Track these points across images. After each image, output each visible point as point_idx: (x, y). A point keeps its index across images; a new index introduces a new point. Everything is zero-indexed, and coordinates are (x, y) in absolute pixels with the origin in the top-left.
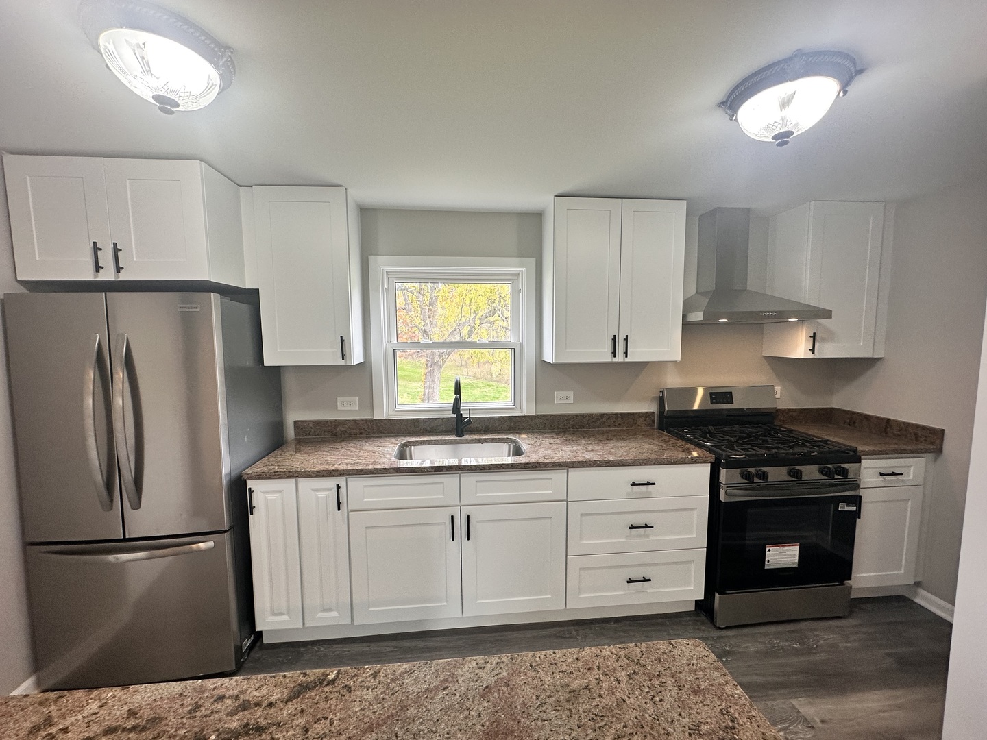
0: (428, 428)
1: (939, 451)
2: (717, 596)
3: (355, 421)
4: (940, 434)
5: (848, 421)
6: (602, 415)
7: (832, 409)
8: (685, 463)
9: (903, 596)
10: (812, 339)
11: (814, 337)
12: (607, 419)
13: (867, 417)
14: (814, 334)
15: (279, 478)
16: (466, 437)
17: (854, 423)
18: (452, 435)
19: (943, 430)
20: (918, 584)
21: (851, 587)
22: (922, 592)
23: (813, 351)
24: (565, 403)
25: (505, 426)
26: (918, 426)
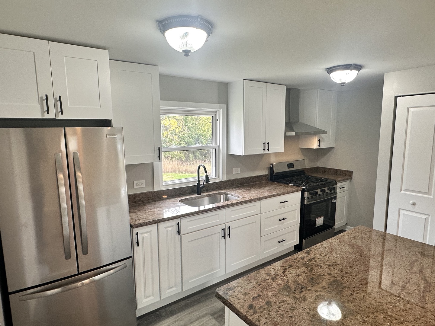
0: (182, 193)
1: (351, 178)
2: (303, 240)
3: (145, 193)
4: (351, 172)
5: (324, 171)
6: (251, 177)
7: (318, 167)
8: (295, 192)
9: (342, 230)
10: (319, 141)
11: (319, 140)
12: (253, 179)
13: (330, 169)
14: (320, 139)
15: (151, 224)
16: (202, 194)
17: (326, 172)
18: (195, 194)
19: (352, 171)
20: (346, 224)
21: (334, 228)
22: (348, 227)
23: (319, 146)
24: (238, 173)
25: (215, 187)
26: (346, 171)
